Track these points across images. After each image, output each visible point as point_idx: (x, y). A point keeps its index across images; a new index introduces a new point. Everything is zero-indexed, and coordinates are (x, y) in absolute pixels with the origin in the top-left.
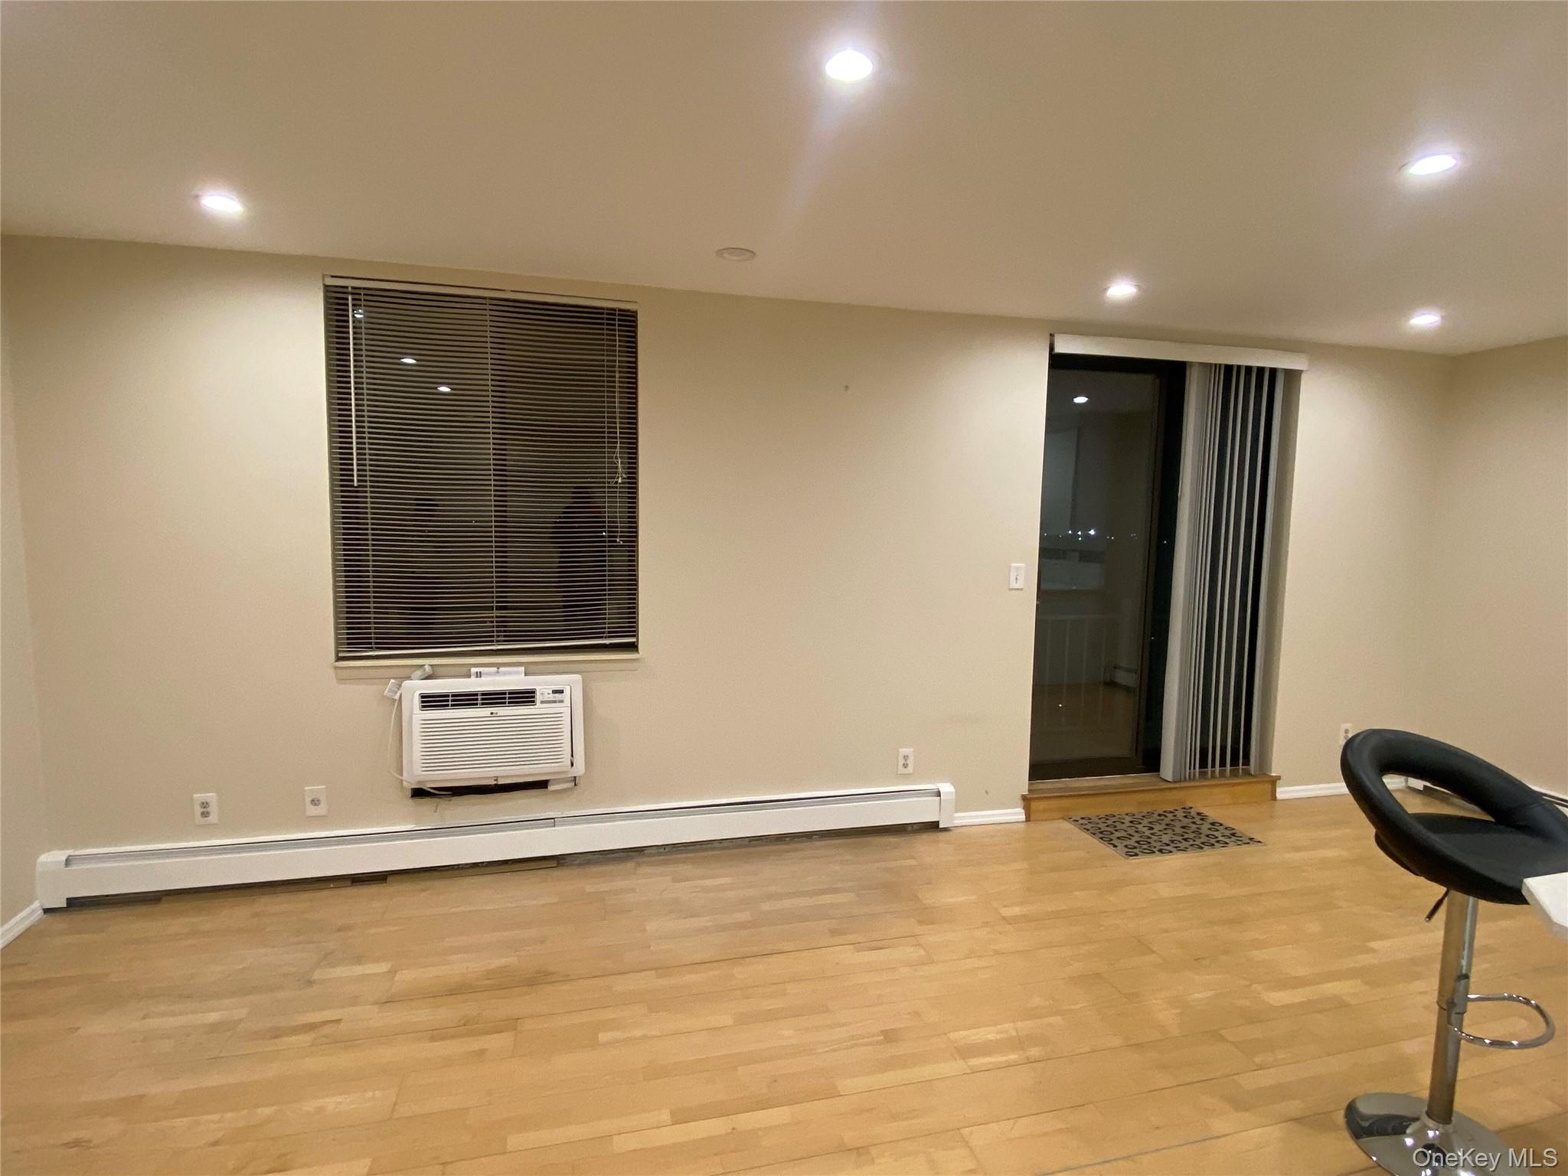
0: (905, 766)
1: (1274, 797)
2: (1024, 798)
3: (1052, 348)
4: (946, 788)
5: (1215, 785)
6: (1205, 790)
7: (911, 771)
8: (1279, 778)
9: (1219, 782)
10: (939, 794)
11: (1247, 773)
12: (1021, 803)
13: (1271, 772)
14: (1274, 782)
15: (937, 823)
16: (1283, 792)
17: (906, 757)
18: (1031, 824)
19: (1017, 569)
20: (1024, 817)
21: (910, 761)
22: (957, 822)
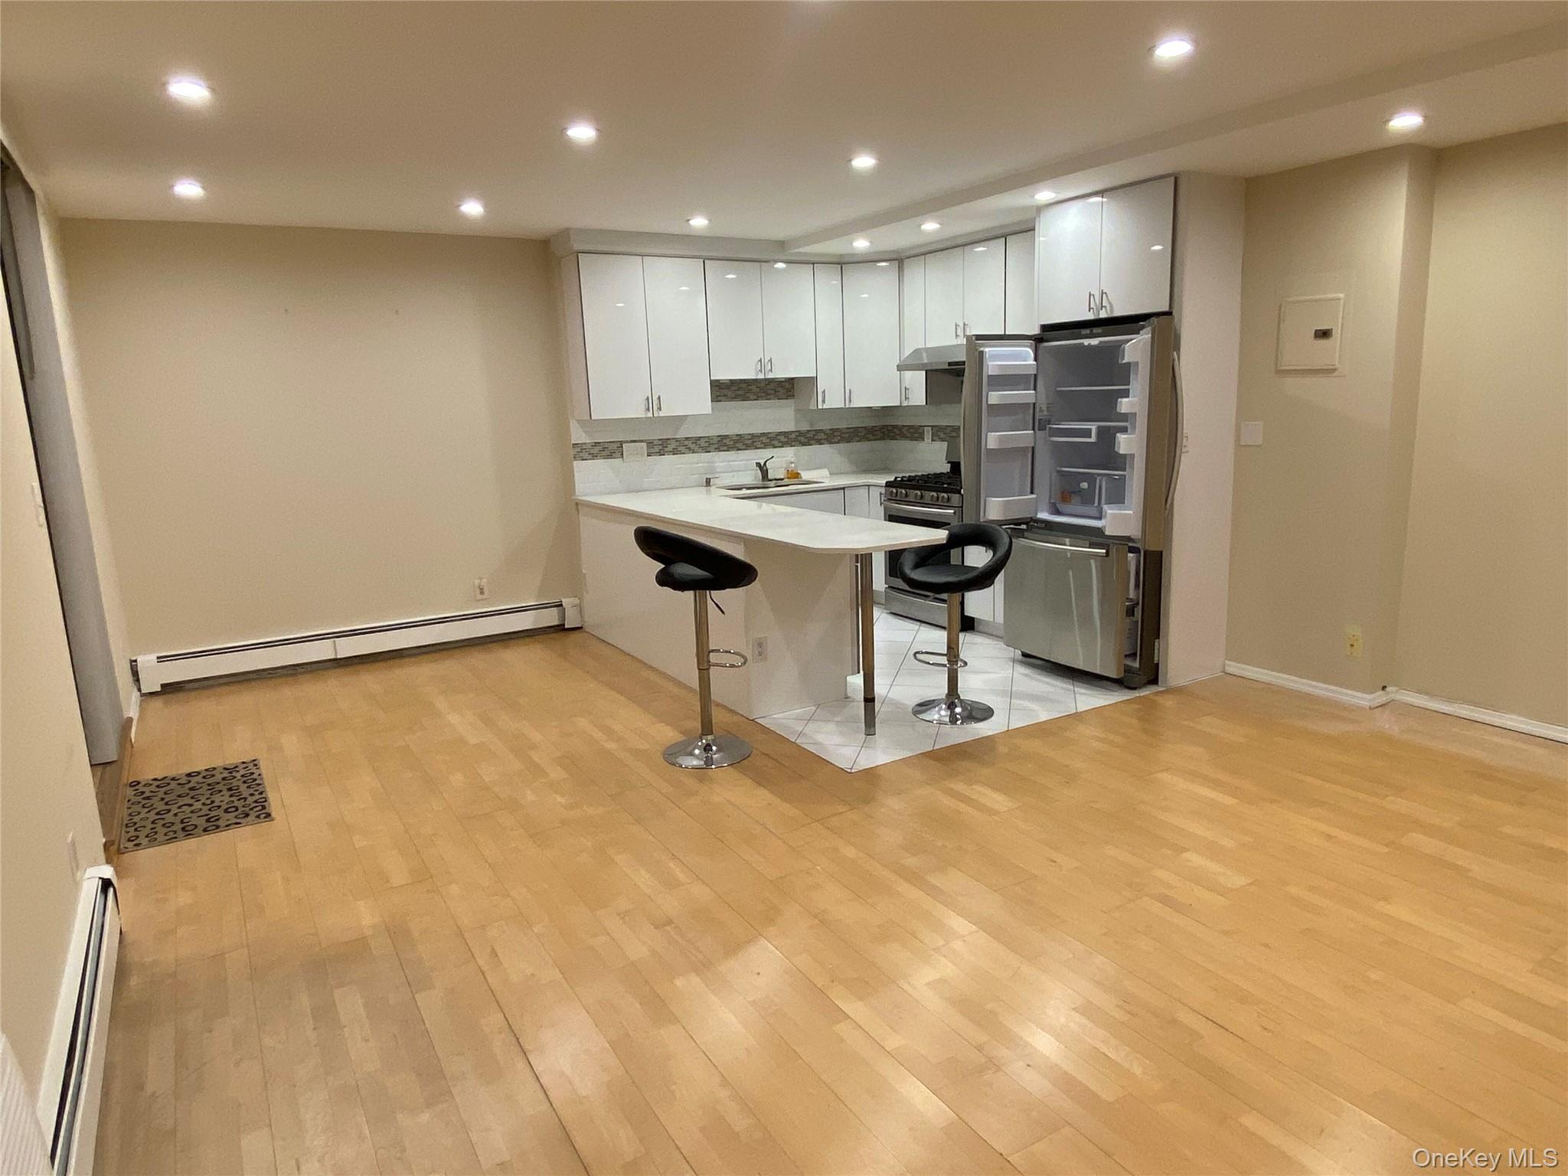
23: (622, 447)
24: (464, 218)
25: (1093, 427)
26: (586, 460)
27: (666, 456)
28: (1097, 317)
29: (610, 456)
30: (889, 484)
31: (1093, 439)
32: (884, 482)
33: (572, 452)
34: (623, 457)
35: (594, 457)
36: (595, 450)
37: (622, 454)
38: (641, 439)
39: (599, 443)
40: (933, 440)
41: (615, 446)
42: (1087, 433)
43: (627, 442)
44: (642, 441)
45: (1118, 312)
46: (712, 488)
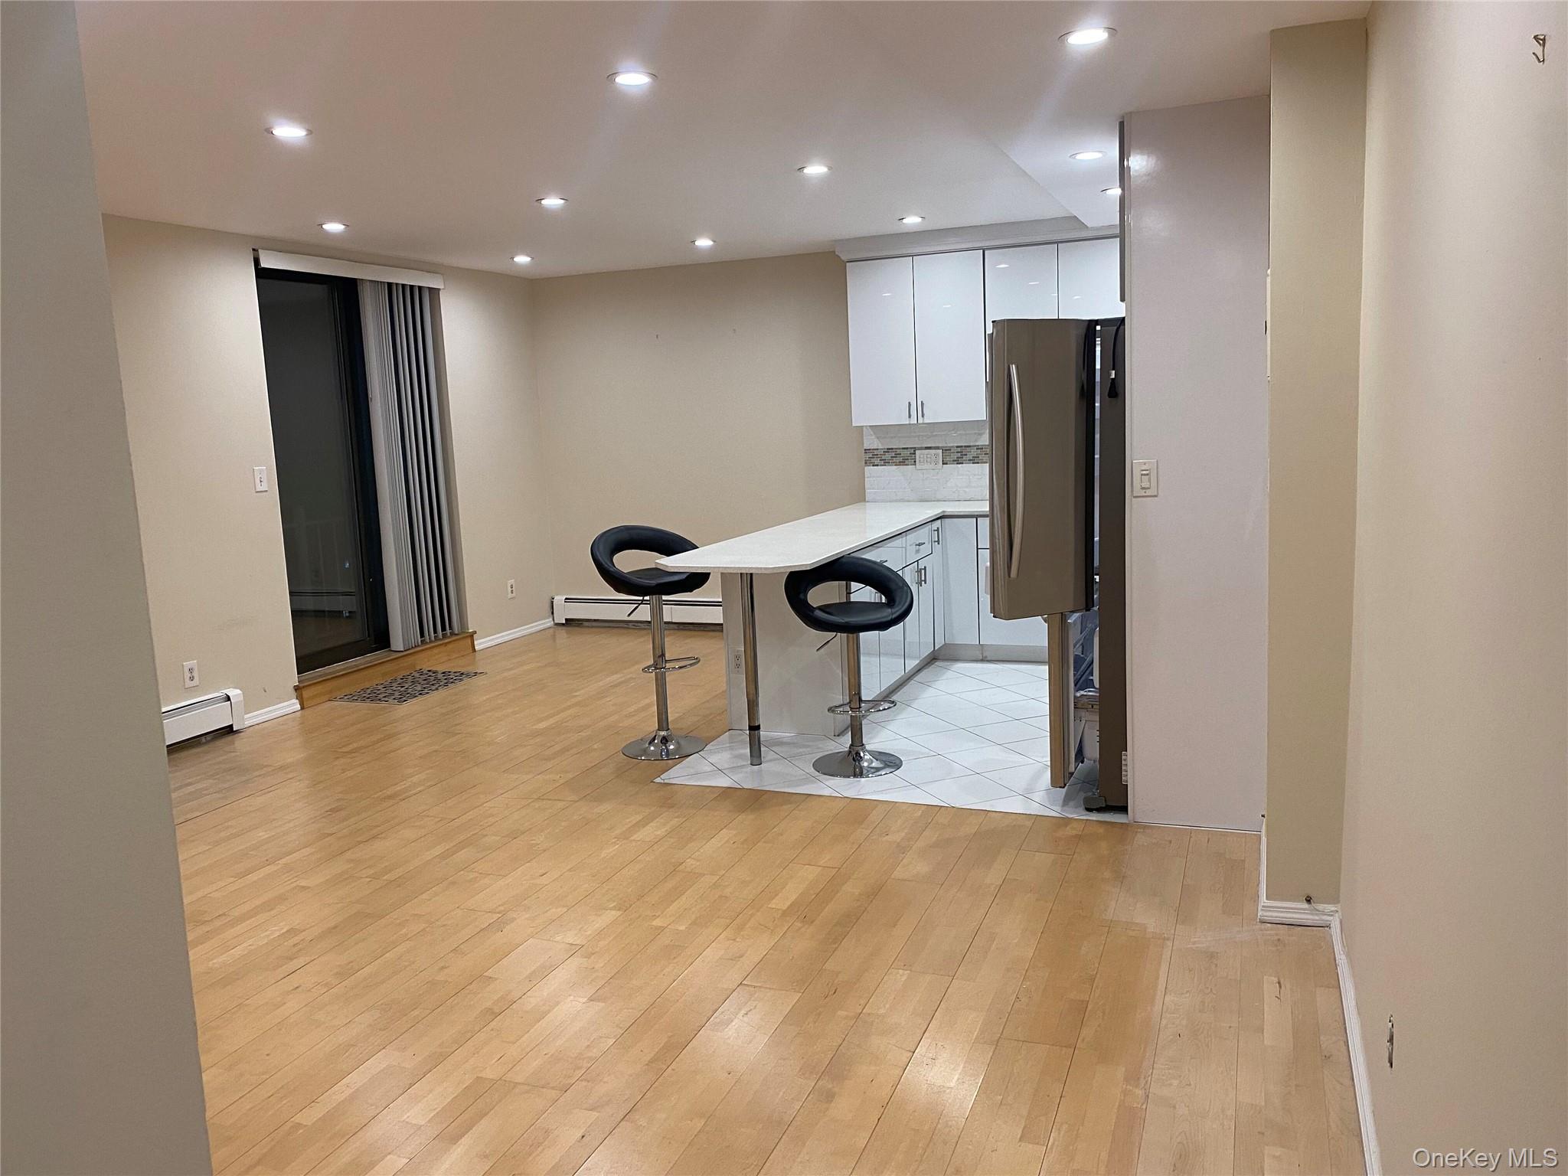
0: (192, 679)
1: (474, 650)
2: (297, 689)
3: (257, 262)
4: (233, 693)
5: (433, 647)
6: (429, 652)
7: (198, 684)
8: (475, 632)
9: (436, 644)
10: (228, 699)
11: (453, 634)
12: (294, 694)
13: (468, 629)
14: (472, 636)
15: (231, 726)
16: (480, 644)
17: (191, 670)
18: (307, 712)
19: (261, 471)
20: (299, 706)
21: (196, 674)
22: (247, 723)
23: (915, 454)
24: (698, 250)
26: (877, 465)
27: (965, 465)
29: (903, 463)
33: (864, 457)
34: (916, 465)
35: (886, 463)
36: (888, 456)
37: (915, 462)
38: (937, 445)
39: (892, 449)
41: (907, 452)
43: (921, 449)
44: (937, 448)
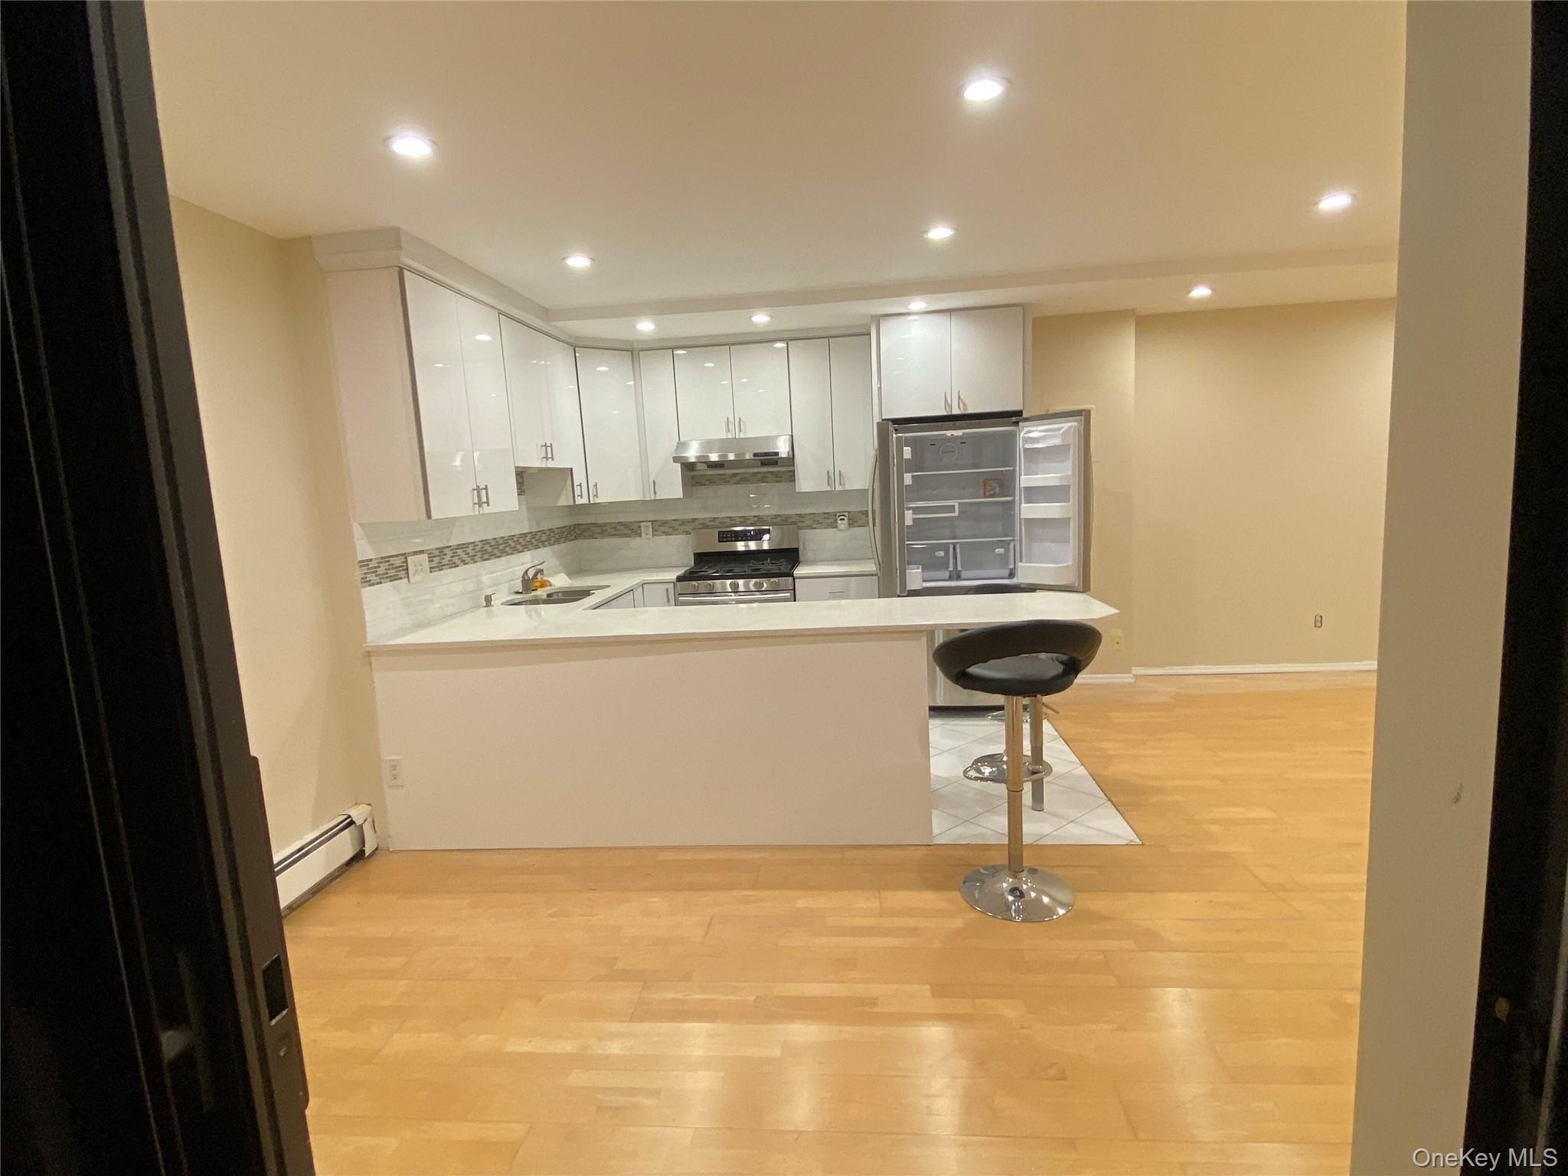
23: (406, 562)
25: (955, 503)
27: (444, 571)
28: (950, 414)
29: (397, 577)
30: (680, 579)
31: (956, 514)
32: (675, 577)
33: (358, 574)
34: (408, 577)
35: (381, 578)
36: (382, 569)
37: (408, 573)
38: (422, 549)
39: (385, 557)
40: (653, 535)
41: (400, 561)
42: (951, 508)
43: (410, 554)
44: (422, 552)
45: (971, 410)
46: (493, 609)
